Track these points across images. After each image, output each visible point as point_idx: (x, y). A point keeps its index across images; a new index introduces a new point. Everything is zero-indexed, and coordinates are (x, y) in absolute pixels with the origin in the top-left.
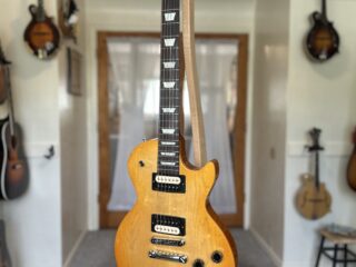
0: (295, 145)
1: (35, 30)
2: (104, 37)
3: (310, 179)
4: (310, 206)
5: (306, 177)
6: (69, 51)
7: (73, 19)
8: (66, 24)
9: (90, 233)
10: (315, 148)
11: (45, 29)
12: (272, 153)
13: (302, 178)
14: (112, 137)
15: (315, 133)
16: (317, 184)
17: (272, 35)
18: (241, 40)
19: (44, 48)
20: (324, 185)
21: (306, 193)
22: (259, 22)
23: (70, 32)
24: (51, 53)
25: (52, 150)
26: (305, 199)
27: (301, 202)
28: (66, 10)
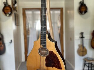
0: (77, 37)
1: (6, 8)
2: (24, 10)
3: (81, 46)
4: (81, 53)
5: (80, 45)
6: (15, 14)
7: (16, 5)
8: (14, 7)
9: (23, 62)
10: (82, 37)
11: (8, 8)
12: (71, 39)
13: (79, 45)
14: (28, 36)
15: (82, 33)
16: (83, 47)
17: (69, 8)
18: (61, 9)
19: (8, 13)
20: (85, 47)
21: (80, 49)
22: (66, 5)
23: (15, 9)
24: (10, 15)
25: (11, 41)
26: (80, 51)
27: (79, 52)
28: (14, 3)
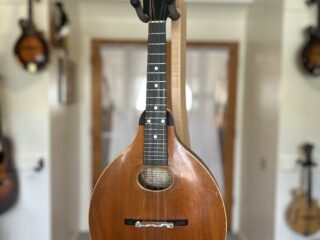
0: (287, 158)
1: (25, 43)
2: (98, 45)
4: (302, 223)
6: (61, 62)
7: (65, 31)
8: (57, 37)
9: (82, 235)
11: (34, 43)
12: (263, 164)
14: (105, 135)
17: (264, 45)
19: (34, 61)
21: (298, 211)
22: (250, 30)
23: (60, 43)
24: (41, 66)
25: (41, 164)
26: (297, 216)
27: (293, 217)
